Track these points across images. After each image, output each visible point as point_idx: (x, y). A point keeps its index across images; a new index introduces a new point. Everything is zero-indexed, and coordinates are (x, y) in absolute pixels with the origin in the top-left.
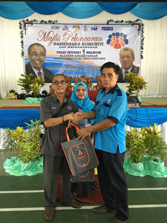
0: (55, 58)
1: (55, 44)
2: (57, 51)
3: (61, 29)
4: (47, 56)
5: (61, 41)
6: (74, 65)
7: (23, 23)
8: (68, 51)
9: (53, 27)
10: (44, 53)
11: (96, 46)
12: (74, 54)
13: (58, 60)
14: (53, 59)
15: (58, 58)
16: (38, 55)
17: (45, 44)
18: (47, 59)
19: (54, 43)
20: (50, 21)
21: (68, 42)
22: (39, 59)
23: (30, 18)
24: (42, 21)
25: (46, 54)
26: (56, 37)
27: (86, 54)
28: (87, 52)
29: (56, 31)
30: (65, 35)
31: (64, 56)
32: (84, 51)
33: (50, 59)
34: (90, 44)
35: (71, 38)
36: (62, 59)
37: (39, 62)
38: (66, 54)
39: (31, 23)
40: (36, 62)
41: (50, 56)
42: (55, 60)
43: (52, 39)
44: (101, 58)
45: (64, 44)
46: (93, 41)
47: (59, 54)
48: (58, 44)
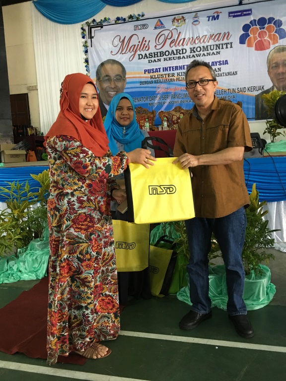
0: (141, 83)
1: (141, 56)
2: (145, 70)
3: (151, 28)
5: (152, 50)
6: (177, 91)
7: (87, 28)
8: (164, 67)
9: (136, 27)
10: (123, 76)
11: (218, 50)
12: (176, 72)
13: (146, 85)
14: (138, 85)
15: (146, 82)
16: (112, 80)
17: (123, 59)
19: (139, 55)
20: (131, 17)
21: (164, 50)
22: (115, 87)
23: (98, 18)
24: (118, 19)
26: (144, 44)
29: (141, 34)
30: (158, 37)
31: (156, 76)
33: (132, 85)
34: (205, 48)
35: (169, 42)
37: (115, 92)
38: (162, 72)
39: (100, 25)
40: (110, 92)
41: (134, 80)
42: (142, 86)
43: (135, 49)
44: (229, 74)
45: (156, 54)
46: (211, 42)
47: (147, 75)
48: (147, 56)
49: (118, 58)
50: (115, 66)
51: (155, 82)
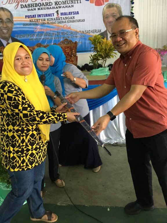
0: (24, 24)
1: (22, 6)
2: (26, 16)
4: (15, 22)
5: (30, 2)
6: (47, 31)
8: (38, 14)
10: (11, 19)
11: (72, 4)
12: (46, 18)
13: (27, 26)
14: (22, 26)
15: (27, 24)
16: (4, 22)
18: (14, 26)
21: (37, 2)
25: (14, 20)
27: (60, 16)
28: (62, 14)
31: (34, 20)
32: (57, 12)
33: (18, 26)
34: (64, 3)
36: (32, 24)
37: (7, 31)
38: (37, 18)
40: (3, 31)
41: (19, 22)
42: (24, 26)
44: (79, 21)
45: (32, 5)
47: (28, 19)
48: (26, 6)
49: (7, 6)
51: (33, 24)
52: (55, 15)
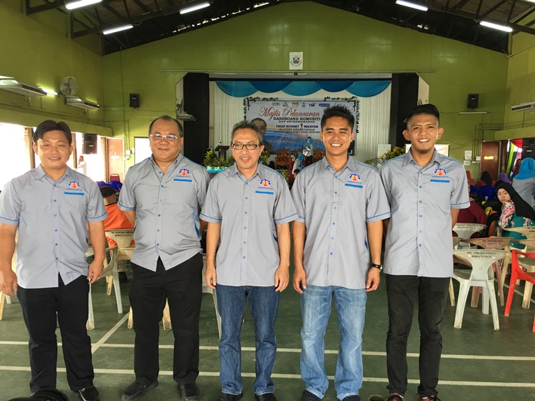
0: (275, 132)
1: (275, 119)
2: (277, 126)
3: (281, 106)
5: (281, 116)
6: (292, 138)
7: (246, 101)
8: (287, 125)
9: (273, 104)
10: (265, 127)
12: (293, 128)
14: (273, 132)
15: (277, 132)
17: (266, 119)
20: (271, 98)
21: (287, 117)
23: (254, 96)
24: (264, 99)
26: (277, 113)
27: (303, 127)
28: (305, 126)
29: (276, 108)
30: (285, 110)
31: (282, 129)
32: (302, 125)
33: (270, 132)
34: (308, 119)
35: (290, 113)
36: (281, 132)
38: (285, 128)
39: (254, 100)
43: (272, 115)
45: (283, 119)
46: (311, 116)
48: (278, 119)
49: (263, 118)
50: (261, 122)
52: (300, 127)
